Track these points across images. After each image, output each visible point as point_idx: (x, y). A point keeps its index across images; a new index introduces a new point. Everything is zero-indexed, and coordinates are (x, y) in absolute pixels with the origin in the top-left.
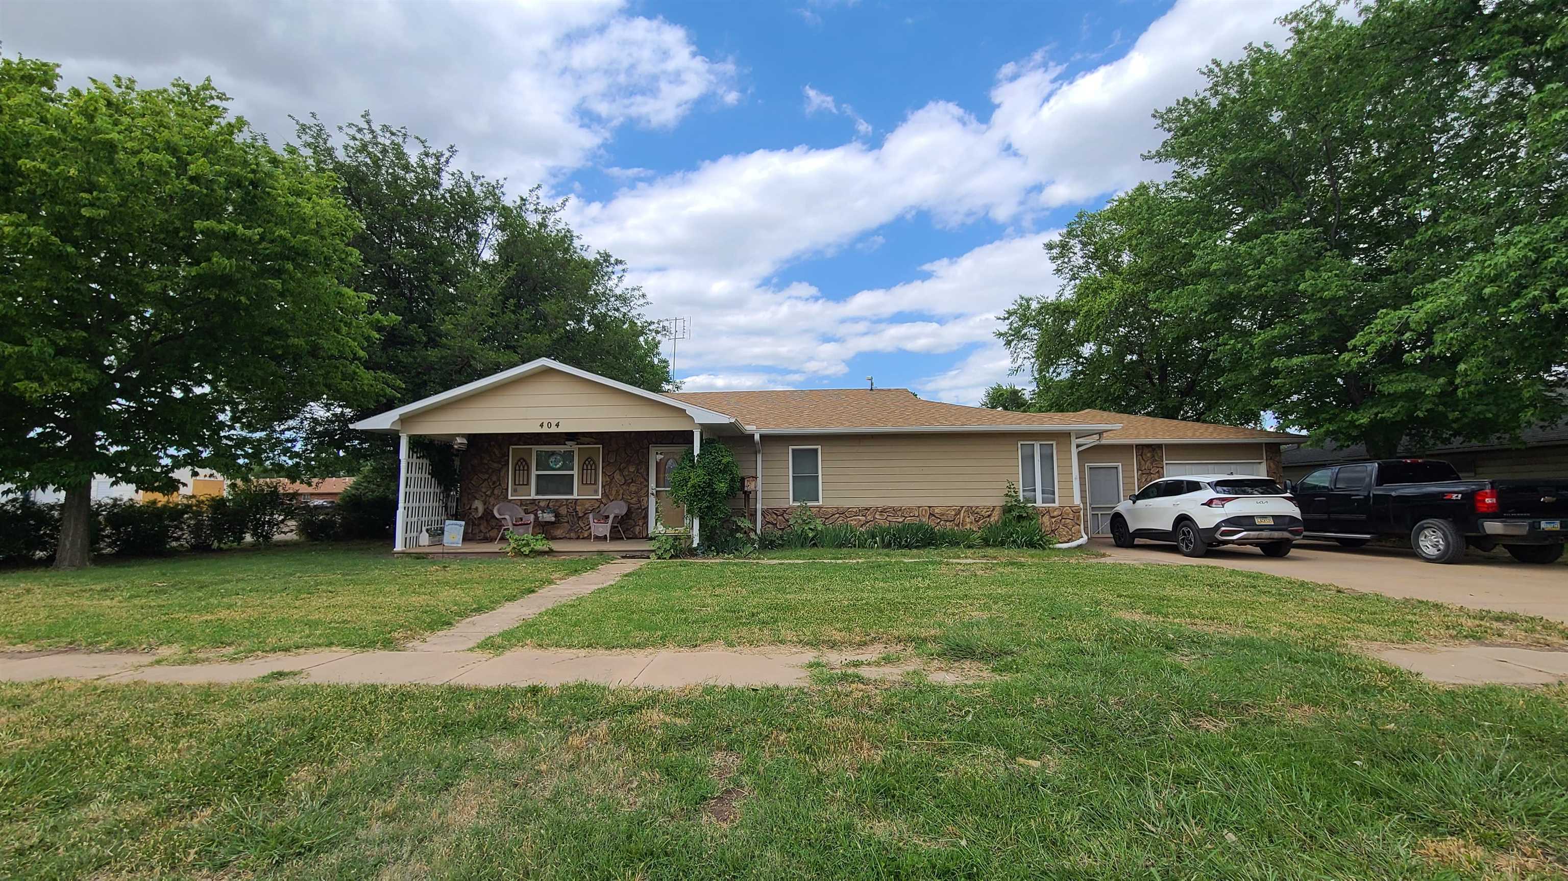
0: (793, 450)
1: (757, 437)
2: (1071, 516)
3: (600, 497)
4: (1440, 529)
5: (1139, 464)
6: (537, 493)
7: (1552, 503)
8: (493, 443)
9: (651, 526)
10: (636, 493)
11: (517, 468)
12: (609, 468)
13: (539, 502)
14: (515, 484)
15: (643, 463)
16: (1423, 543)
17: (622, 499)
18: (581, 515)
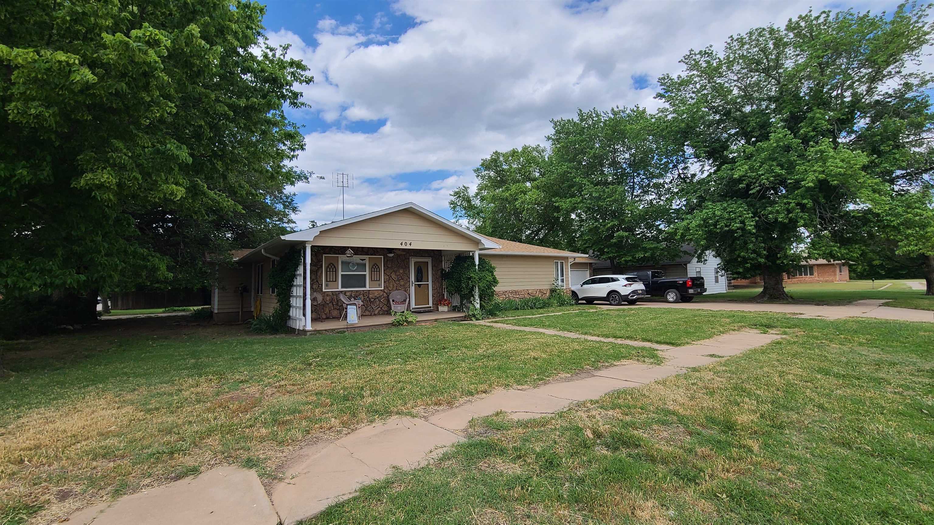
3: (383, 288)
4: (675, 293)
6: (342, 287)
9: (413, 305)
10: (404, 285)
11: (328, 270)
12: (388, 270)
13: (345, 293)
14: (327, 281)
15: (407, 268)
16: (668, 297)
17: (397, 289)
18: (372, 300)
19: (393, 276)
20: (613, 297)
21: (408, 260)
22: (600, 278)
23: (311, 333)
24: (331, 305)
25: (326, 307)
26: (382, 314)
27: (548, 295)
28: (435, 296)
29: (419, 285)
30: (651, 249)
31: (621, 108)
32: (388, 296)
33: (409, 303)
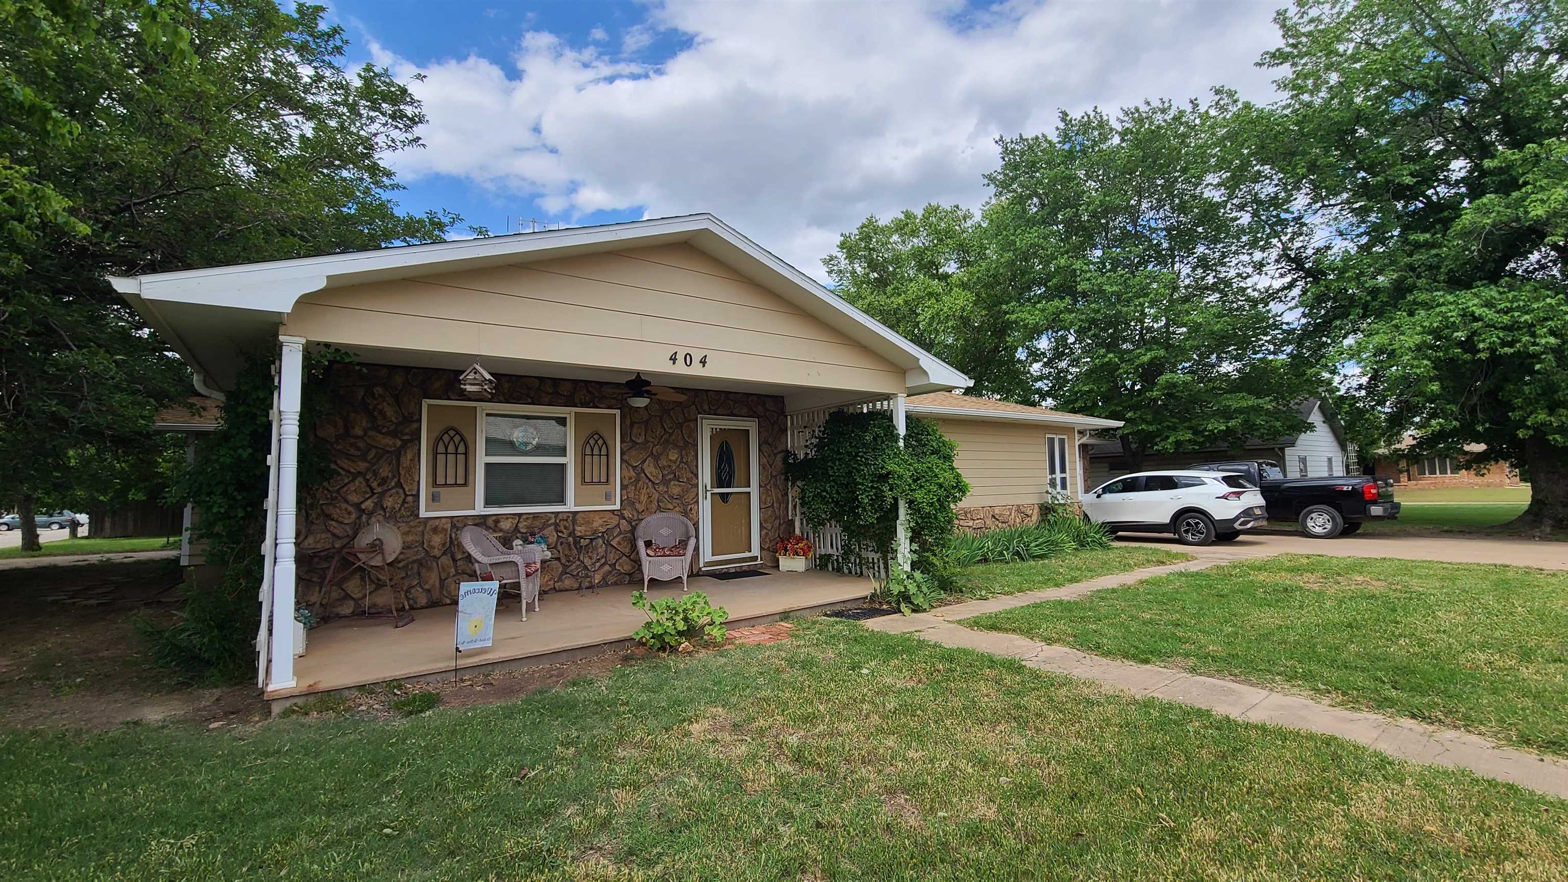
3: (617, 506)
4: (1327, 513)
6: (488, 502)
8: (378, 390)
9: (707, 555)
10: (680, 497)
11: (441, 448)
12: (634, 453)
13: (497, 522)
14: (435, 484)
15: (690, 446)
16: (1310, 524)
17: (659, 509)
18: (583, 542)
19: (650, 469)
20: (1188, 524)
21: (692, 424)
22: (1148, 478)
23: (288, 704)
24: (446, 560)
25: (430, 569)
26: (615, 584)
27: (1034, 518)
28: (768, 525)
29: (724, 497)
30: (1239, 411)
31: (1156, 103)
32: (634, 528)
33: (697, 549)
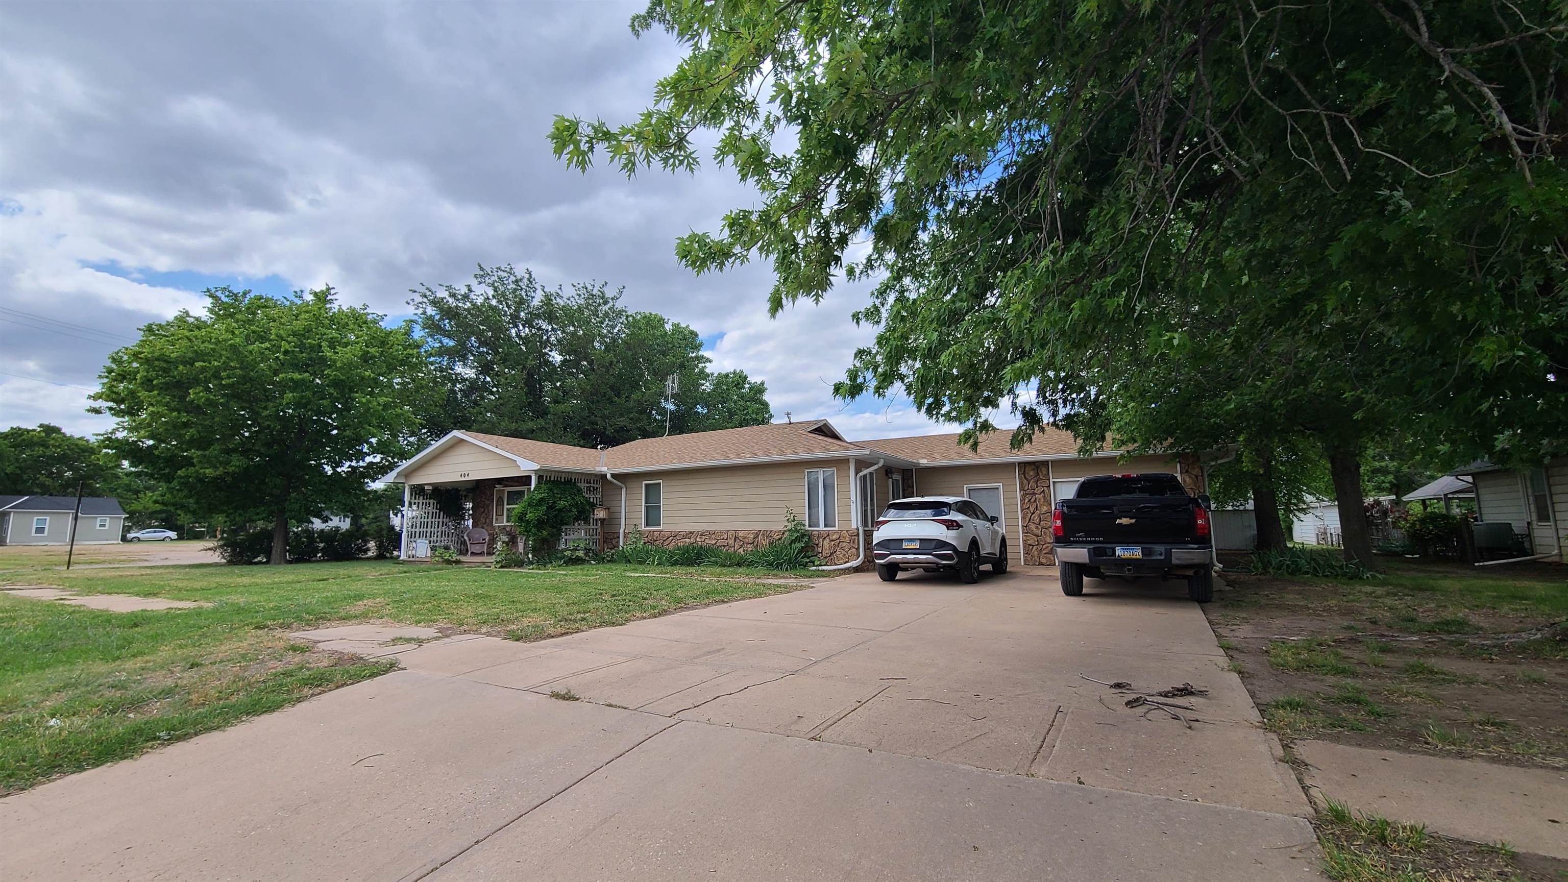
0: (646, 485)
1: (609, 476)
2: (847, 540)
5: (1021, 483)
7: (1132, 524)
